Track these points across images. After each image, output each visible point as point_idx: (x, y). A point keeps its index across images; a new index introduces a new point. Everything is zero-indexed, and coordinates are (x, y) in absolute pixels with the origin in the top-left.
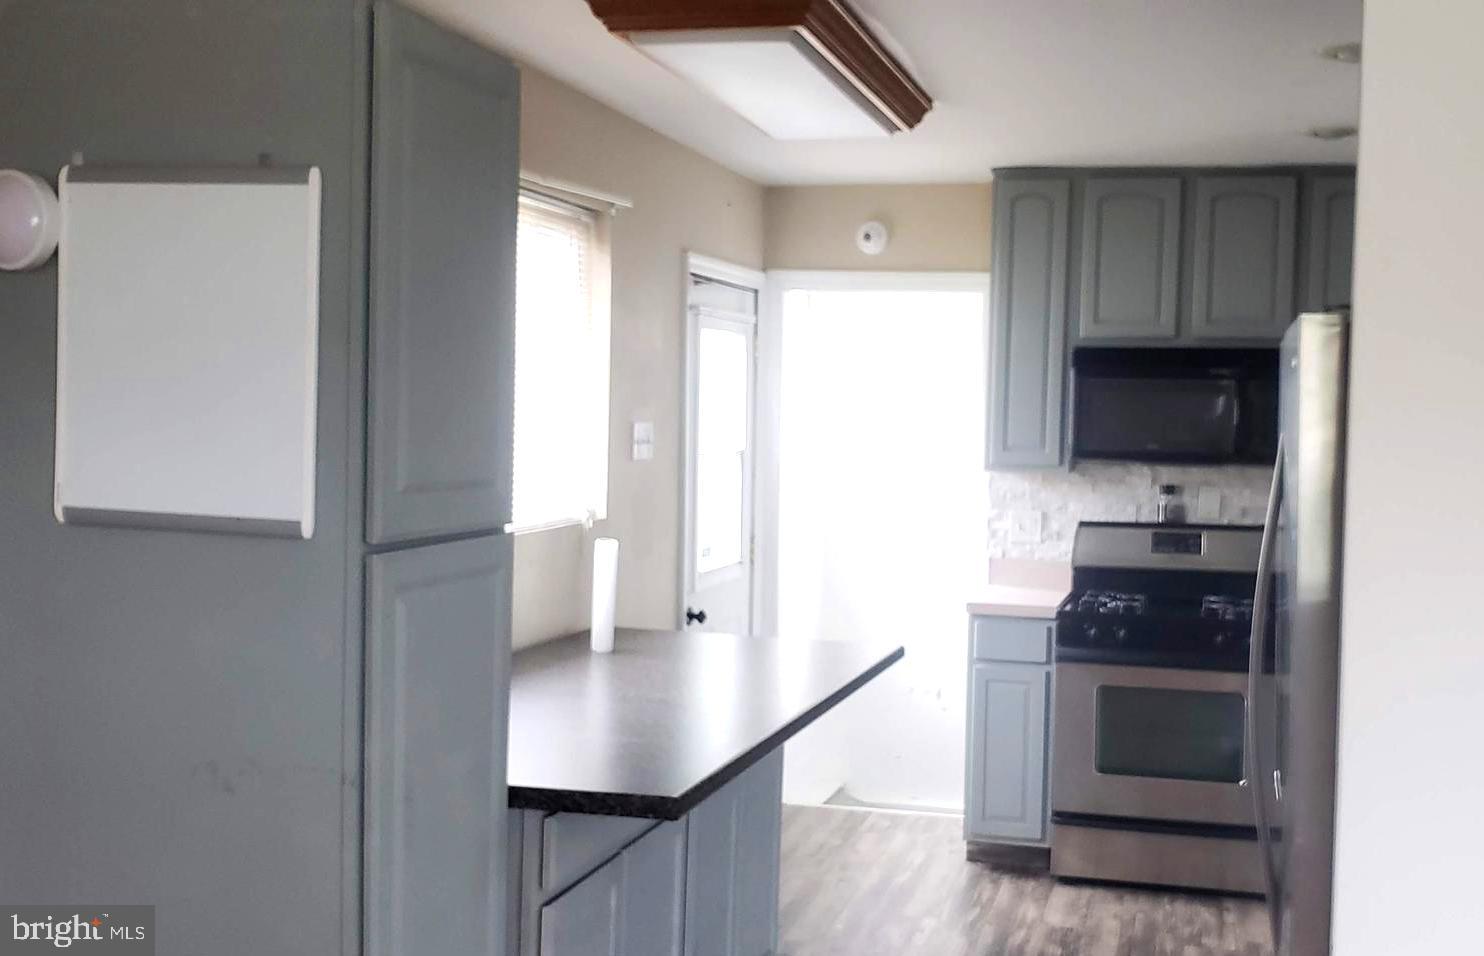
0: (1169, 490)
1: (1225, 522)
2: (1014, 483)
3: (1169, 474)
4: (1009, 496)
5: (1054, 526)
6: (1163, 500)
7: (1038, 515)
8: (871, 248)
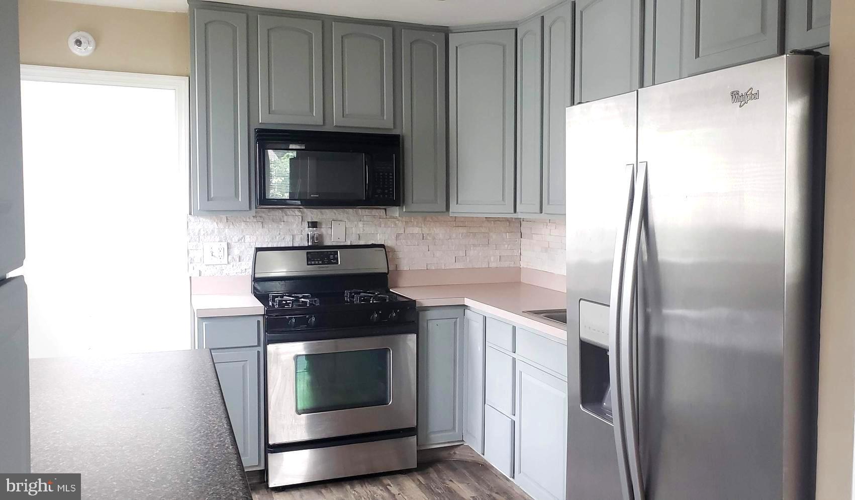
0: (314, 225)
1: (349, 243)
2: (207, 224)
3: (313, 214)
4: (202, 233)
5: (236, 252)
6: (310, 231)
7: (225, 245)
8: (82, 52)
